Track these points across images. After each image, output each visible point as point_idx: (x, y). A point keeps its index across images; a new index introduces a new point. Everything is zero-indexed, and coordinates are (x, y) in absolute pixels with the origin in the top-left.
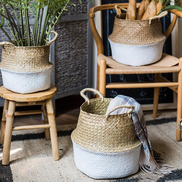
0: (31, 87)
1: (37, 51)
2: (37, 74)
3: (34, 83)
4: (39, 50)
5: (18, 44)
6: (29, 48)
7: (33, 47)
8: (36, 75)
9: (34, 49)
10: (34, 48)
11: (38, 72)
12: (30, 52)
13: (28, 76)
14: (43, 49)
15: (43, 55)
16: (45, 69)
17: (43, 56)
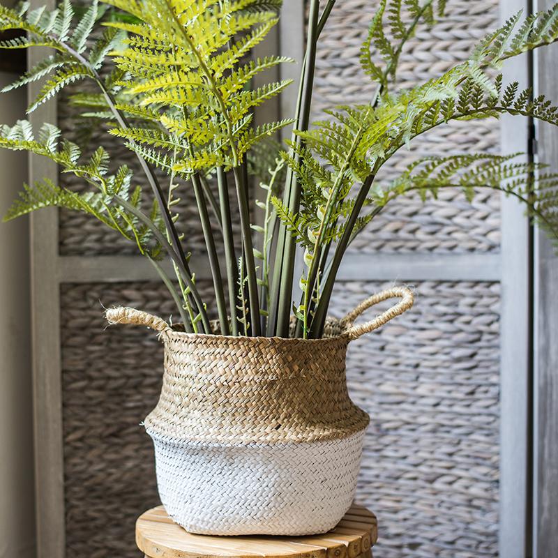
0: (211, 508)
1: (240, 358)
2: (230, 455)
3: (219, 494)
4: (250, 354)
5: (195, 323)
6: (209, 342)
7: (223, 339)
8: (222, 457)
9: (231, 346)
10: (226, 343)
11: (229, 445)
12: (212, 357)
13: (192, 460)
14: (272, 351)
15: (270, 378)
16: (268, 438)
17: (272, 383)
